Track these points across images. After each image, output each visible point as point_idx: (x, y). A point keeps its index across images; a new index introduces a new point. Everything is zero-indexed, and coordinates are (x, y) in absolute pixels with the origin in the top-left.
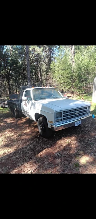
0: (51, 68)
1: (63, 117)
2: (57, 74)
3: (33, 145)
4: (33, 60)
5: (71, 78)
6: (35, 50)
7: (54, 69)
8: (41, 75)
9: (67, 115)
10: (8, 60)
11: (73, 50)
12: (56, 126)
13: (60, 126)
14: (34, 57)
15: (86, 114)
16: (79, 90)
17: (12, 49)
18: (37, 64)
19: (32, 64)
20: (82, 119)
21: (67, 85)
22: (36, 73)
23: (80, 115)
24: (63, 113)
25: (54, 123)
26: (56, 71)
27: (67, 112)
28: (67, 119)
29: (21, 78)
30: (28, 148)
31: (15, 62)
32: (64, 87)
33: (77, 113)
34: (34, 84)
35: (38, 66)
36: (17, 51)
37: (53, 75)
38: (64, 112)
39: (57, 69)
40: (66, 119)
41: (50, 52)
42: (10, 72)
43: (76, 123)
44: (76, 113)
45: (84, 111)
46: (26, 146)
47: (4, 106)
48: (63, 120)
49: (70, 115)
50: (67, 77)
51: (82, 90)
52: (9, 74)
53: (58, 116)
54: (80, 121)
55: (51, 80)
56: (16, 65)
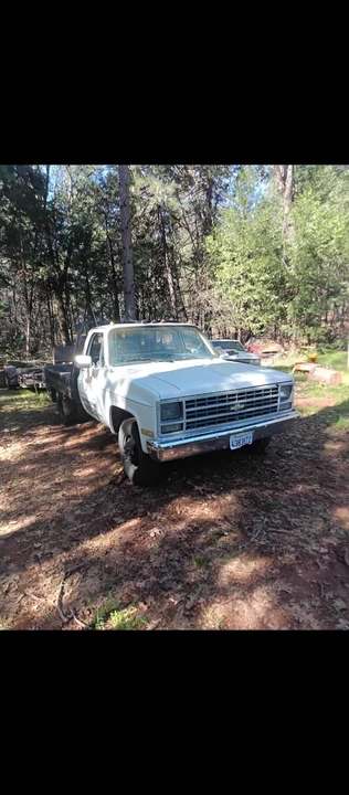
0: (209, 250)
1: (188, 418)
2: (226, 272)
3: (94, 504)
4: (147, 224)
5: (278, 286)
6: (150, 190)
7: (218, 253)
8: (176, 276)
9: (201, 412)
10: (61, 227)
11: (288, 184)
12: (163, 446)
13: (174, 447)
14: (152, 213)
15: (274, 409)
16: (310, 330)
17: (75, 192)
18: (163, 239)
19: (143, 237)
20: (258, 426)
21: (263, 311)
22: (159, 271)
23: (249, 415)
24: (187, 407)
25: (156, 436)
26: (224, 261)
27: (201, 401)
28: (203, 425)
29: (106, 288)
30: (77, 512)
31: (82, 235)
32: (251, 318)
33: (238, 405)
34: (150, 308)
35: (165, 245)
36: (92, 197)
37: (214, 278)
38: (190, 403)
39: (227, 255)
40: (198, 426)
41: (209, 193)
42: (66, 268)
43: (232, 439)
44: (233, 405)
45: (267, 402)
46: (74, 505)
47: (38, 385)
48: (187, 428)
49: (212, 411)
50: (265, 282)
51: (320, 330)
52: (65, 277)
53: (169, 413)
54: (251, 434)
55: (203, 296)
56: (88, 245)
